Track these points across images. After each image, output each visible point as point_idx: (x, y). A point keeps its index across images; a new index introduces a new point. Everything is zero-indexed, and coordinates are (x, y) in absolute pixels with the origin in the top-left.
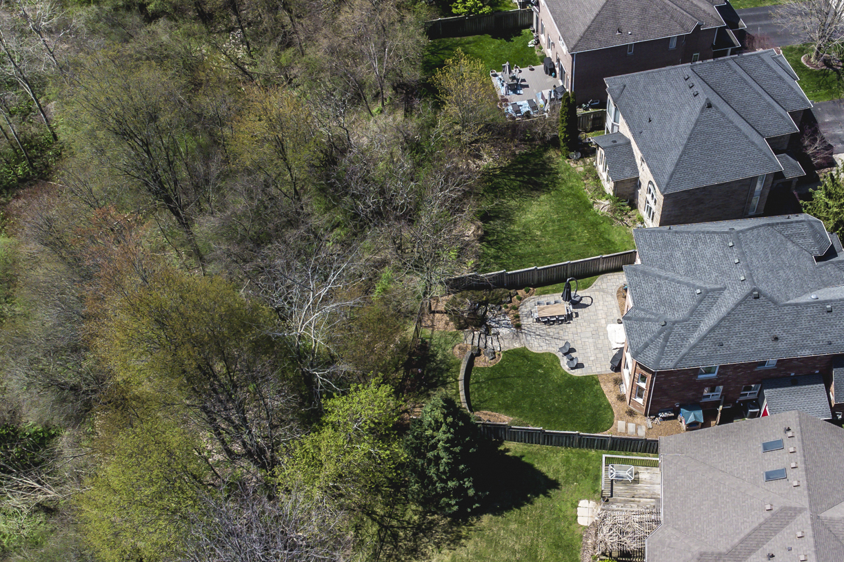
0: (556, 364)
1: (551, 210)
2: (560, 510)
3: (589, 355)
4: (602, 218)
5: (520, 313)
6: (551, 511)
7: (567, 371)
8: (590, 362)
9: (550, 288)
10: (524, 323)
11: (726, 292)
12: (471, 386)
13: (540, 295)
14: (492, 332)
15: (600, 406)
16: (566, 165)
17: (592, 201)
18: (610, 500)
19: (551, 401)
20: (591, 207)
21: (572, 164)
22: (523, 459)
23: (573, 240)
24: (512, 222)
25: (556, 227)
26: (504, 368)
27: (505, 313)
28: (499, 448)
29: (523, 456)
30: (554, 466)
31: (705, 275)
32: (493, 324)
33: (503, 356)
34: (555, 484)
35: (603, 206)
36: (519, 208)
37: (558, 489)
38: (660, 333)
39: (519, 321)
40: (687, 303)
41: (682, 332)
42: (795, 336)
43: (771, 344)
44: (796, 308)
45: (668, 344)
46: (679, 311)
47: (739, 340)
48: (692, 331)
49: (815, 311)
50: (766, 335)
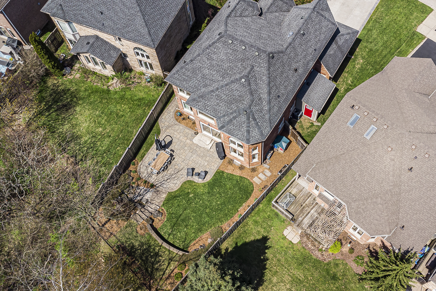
0: (194, 184)
1: (91, 111)
2: (282, 247)
3: (203, 163)
4: (122, 91)
5: (144, 179)
6: (279, 253)
7: (202, 182)
8: (208, 167)
9: (142, 151)
10: (153, 181)
11: (255, 68)
12: (169, 240)
13: (142, 159)
14: (144, 203)
15: (237, 181)
16: (68, 81)
17: (106, 87)
18: (295, 217)
19: (214, 204)
20: (109, 90)
21: (70, 77)
22: (239, 245)
23: (123, 116)
24: (79, 137)
25: (106, 118)
26: (173, 213)
27: (137, 186)
28: (223, 253)
29: (236, 244)
30: (254, 231)
31: (234, 69)
32: (139, 198)
33: (165, 208)
34: (265, 239)
35: (115, 85)
36: (74, 126)
37: (268, 239)
38: (248, 119)
39: (149, 183)
40: (243, 92)
41: (257, 108)
42: (302, 61)
43: (296, 74)
44: (291, 47)
45: (258, 120)
46: (244, 99)
47: (283, 86)
48: (261, 103)
49: (299, 40)
50: (291, 72)
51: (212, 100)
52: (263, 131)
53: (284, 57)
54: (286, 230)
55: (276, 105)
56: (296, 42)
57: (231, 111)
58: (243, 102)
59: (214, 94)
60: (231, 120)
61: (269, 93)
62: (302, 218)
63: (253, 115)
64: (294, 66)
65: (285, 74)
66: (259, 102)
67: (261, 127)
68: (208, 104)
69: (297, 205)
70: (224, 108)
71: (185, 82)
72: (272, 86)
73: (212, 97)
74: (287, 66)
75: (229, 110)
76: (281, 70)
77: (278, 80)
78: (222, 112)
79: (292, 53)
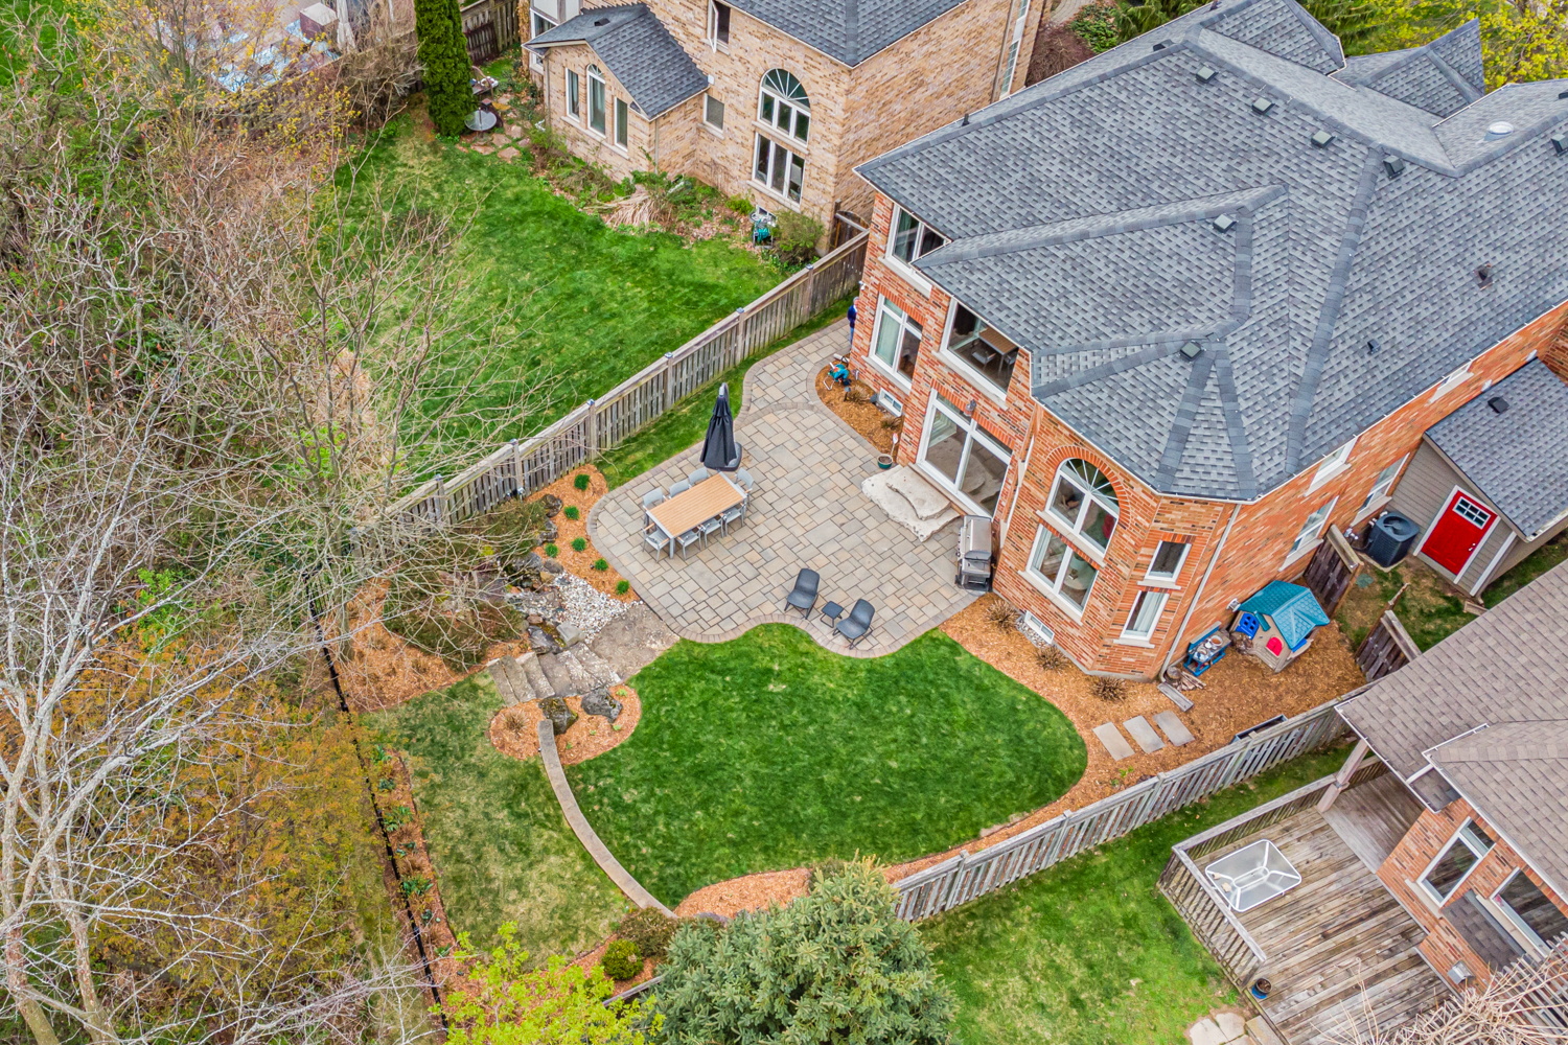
5: (601, 553)
10: (634, 574)
11: (1294, 195)
13: (622, 483)
38: (1198, 381)
39: (613, 573)
40: (1208, 270)
41: (1257, 353)
42: (1523, 252)
43: (1481, 295)
44: (1493, 171)
45: (1243, 405)
46: (1201, 299)
47: (1408, 316)
48: (1277, 341)
49: (1536, 162)
50: (1461, 277)
51: (1040, 274)
52: (1256, 463)
53: (1447, 197)
54: (1207, 1021)
55: (1352, 377)
56: (1520, 163)
57: (1121, 337)
58: (1192, 310)
59: (1060, 254)
60: (1109, 370)
61: (1334, 310)
62: (1314, 1000)
63: (1228, 372)
64: (1479, 258)
65: (1429, 267)
66: (1273, 335)
67: (1251, 439)
68: (1020, 285)
69: (1301, 923)
70: (1088, 317)
71: (938, 192)
72: (1356, 287)
73: (1046, 261)
74: (1448, 240)
75: (1107, 330)
76: (1415, 243)
77: (1392, 279)
78: (1071, 331)
79: (1487, 198)
